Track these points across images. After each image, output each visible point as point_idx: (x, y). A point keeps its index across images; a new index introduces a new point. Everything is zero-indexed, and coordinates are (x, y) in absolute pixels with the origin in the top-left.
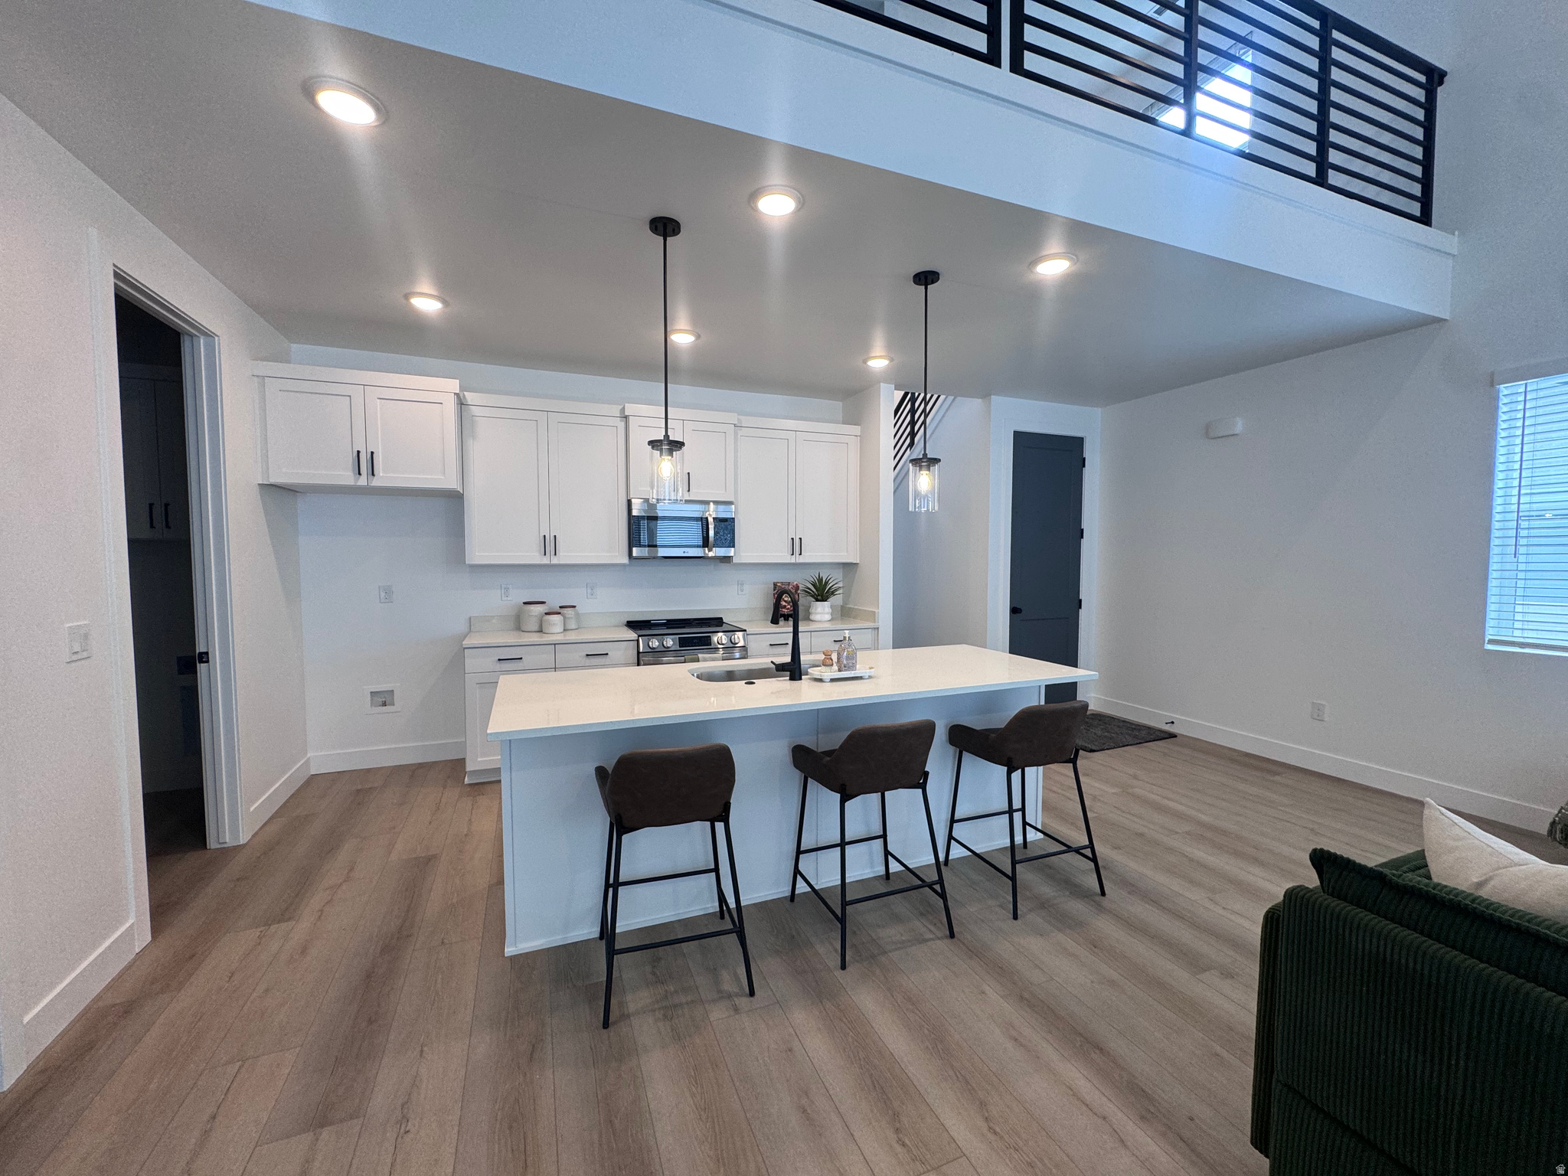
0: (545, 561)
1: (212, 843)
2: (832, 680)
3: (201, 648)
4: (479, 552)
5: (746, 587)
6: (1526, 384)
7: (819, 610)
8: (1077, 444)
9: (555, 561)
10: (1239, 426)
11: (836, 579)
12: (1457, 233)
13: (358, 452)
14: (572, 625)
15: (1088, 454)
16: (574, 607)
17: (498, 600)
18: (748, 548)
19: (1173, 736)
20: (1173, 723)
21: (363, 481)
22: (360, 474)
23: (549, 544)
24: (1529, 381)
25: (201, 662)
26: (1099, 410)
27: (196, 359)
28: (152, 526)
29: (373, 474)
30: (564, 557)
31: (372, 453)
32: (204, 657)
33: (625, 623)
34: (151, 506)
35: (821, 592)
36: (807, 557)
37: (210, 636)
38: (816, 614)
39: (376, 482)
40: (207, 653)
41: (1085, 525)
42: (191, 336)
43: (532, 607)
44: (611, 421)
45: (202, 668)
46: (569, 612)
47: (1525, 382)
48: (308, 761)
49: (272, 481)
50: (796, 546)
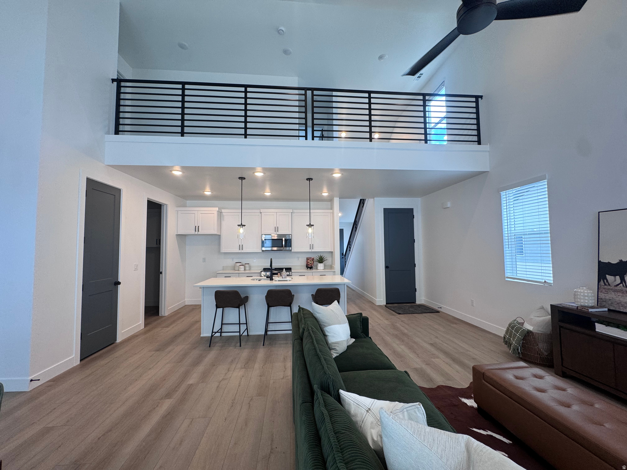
0: (240, 251)
1: (160, 315)
2: (279, 281)
3: (161, 271)
4: (223, 250)
5: (300, 259)
6: (506, 192)
7: (319, 266)
8: (411, 210)
9: (242, 251)
10: (449, 205)
11: (325, 256)
12: (489, 144)
13: (196, 226)
14: (247, 268)
15: (415, 214)
16: (249, 264)
17: (230, 262)
18: (296, 247)
19: (438, 312)
20: (441, 308)
21: (196, 233)
22: (196, 231)
23: (241, 247)
24: (507, 191)
25: (161, 274)
26: (420, 199)
27: (164, 210)
28: (157, 244)
29: (198, 231)
30: (245, 250)
31: (199, 226)
32: (161, 273)
33: (263, 269)
34: (157, 240)
35: (321, 260)
36: (315, 250)
37: (162, 269)
38: (319, 267)
39: (199, 233)
40: (162, 272)
41: (415, 238)
42: (163, 205)
43: (237, 264)
44: (257, 214)
45: (161, 275)
46: (247, 265)
47: (505, 191)
48: (185, 301)
49: (178, 234)
50: (312, 246)
